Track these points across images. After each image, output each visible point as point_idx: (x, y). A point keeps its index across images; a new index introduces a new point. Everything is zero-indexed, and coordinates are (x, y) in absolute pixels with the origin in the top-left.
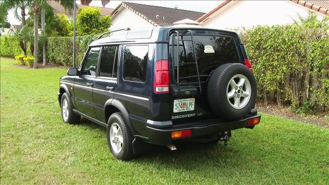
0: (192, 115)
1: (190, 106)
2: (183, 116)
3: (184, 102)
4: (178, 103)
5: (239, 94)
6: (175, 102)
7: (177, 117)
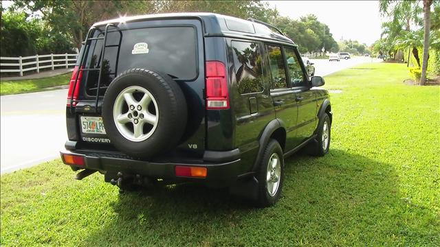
0: (106, 140)
1: (101, 128)
2: (96, 140)
3: (92, 121)
4: (86, 121)
5: (136, 118)
6: (83, 119)
7: (89, 140)
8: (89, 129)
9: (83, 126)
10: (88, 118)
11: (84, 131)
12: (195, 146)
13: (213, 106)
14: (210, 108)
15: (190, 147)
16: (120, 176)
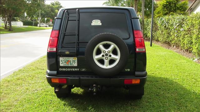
0: (76, 69)
1: (74, 63)
2: (69, 70)
3: (68, 59)
4: (63, 59)
5: (107, 57)
6: (61, 59)
7: (64, 69)
8: (65, 64)
9: (61, 62)
10: (64, 58)
11: (61, 65)
12: (129, 70)
13: (139, 51)
14: (137, 52)
15: (126, 70)
16: (95, 86)
